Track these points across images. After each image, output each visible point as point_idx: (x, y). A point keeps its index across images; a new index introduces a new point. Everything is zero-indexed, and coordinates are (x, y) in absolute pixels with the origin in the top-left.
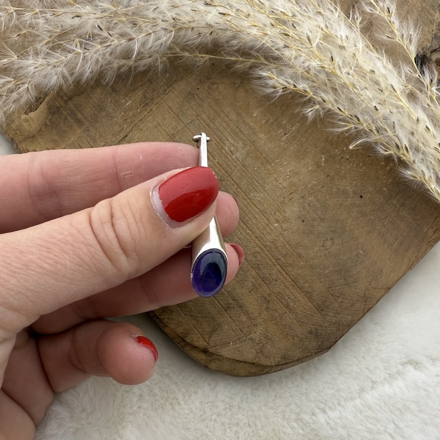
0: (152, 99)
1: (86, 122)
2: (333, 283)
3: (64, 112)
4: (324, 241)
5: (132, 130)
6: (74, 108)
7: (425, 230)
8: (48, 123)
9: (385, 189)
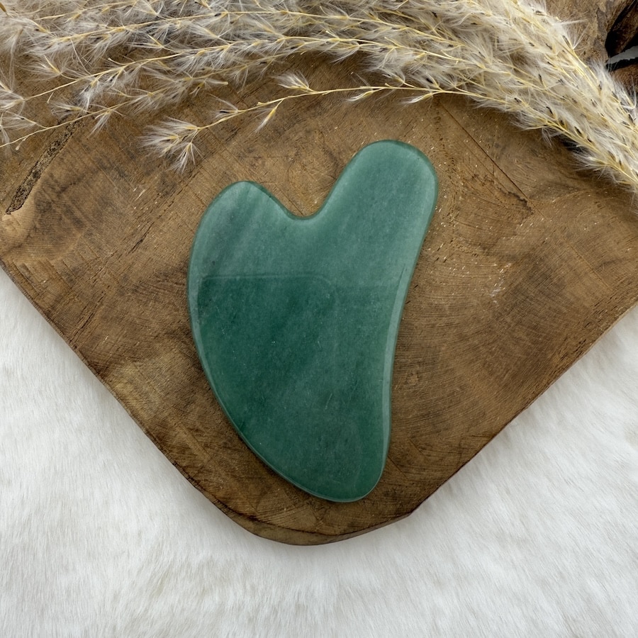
0: (174, 186)
1: (87, 222)
2: (418, 432)
3: (58, 210)
4: (408, 376)
5: (148, 232)
6: (70, 203)
7: (549, 357)
8: (38, 226)
9: (496, 302)
